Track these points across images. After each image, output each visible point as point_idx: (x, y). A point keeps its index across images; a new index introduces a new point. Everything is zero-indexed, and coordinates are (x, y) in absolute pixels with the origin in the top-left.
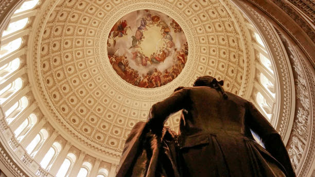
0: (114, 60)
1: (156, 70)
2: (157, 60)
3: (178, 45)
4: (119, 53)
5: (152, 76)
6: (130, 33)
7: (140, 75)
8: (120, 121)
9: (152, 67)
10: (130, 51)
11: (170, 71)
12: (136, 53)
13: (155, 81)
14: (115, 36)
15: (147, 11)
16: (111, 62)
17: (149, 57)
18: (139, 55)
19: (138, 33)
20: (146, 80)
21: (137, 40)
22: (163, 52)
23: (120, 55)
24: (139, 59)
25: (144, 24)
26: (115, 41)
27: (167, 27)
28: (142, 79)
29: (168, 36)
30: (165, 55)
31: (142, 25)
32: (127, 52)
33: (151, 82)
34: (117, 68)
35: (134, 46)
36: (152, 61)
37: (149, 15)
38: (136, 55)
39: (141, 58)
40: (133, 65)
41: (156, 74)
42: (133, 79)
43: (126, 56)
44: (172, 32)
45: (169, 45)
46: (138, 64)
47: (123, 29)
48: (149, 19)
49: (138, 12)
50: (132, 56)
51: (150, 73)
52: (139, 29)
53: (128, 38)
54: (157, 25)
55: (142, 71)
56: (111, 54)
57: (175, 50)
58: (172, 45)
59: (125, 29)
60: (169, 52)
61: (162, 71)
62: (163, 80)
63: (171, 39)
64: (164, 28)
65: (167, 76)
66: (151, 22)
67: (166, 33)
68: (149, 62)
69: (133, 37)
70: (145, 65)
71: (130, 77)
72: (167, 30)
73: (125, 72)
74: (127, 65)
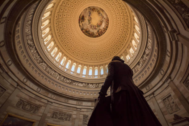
0: (84, 31)
1: (100, 29)
2: (99, 25)
3: (105, 17)
4: (85, 28)
5: (99, 32)
6: (87, 19)
7: (95, 33)
8: (92, 51)
9: (98, 29)
10: (89, 26)
11: (105, 28)
12: (91, 25)
13: (101, 33)
14: (82, 22)
15: (89, 7)
16: (83, 32)
17: (96, 25)
18: (92, 26)
19: (89, 17)
20: (97, 34)
21: (90, 20)
22: (101, 21)
23: (86, 28)
24: (93, 27)
25: (90, 13)
26: (82, 24)
27: (99, 11)
28: (96, 34)
29: (100, 14)
30: (102, 22)
31: (90, 14)
32: (88, 26)
33: (99, 34)
34: (86, 33)
35: (90, 23)
36: (98, 26)
37: (91, 9)
38: (91, 26)
39: (93, 26)
40: (91, 31)
41: (100, 31)
42: (93, 36)
43: (88, 28)
44: (101, 12)
45: (102, 18)
46: (93, 29)
47: (83, 18)
48: (91, 10)
49: (86, 9)
50: (90, 27)
51: (98, 31)
52: (89, 16)
53: (86, 21)
54: (95, 12)
55: (95, 31)
56: (82, 30)
57: (105, 19)
58: (103, 17)
59: (84, 18)
60: (103, 20)
61: (102, 29)
62: (103, 32)
63: (102, 15)
64: (98, 12)
65: (105, 30)
66: (92, 11)
67: (99, 13)
68: (97, 27)
69: (88, 20)
70: (96, 29)
71: (91, 35)
72: (99, 12)
73: (89, 34)
74: (89, 31)
